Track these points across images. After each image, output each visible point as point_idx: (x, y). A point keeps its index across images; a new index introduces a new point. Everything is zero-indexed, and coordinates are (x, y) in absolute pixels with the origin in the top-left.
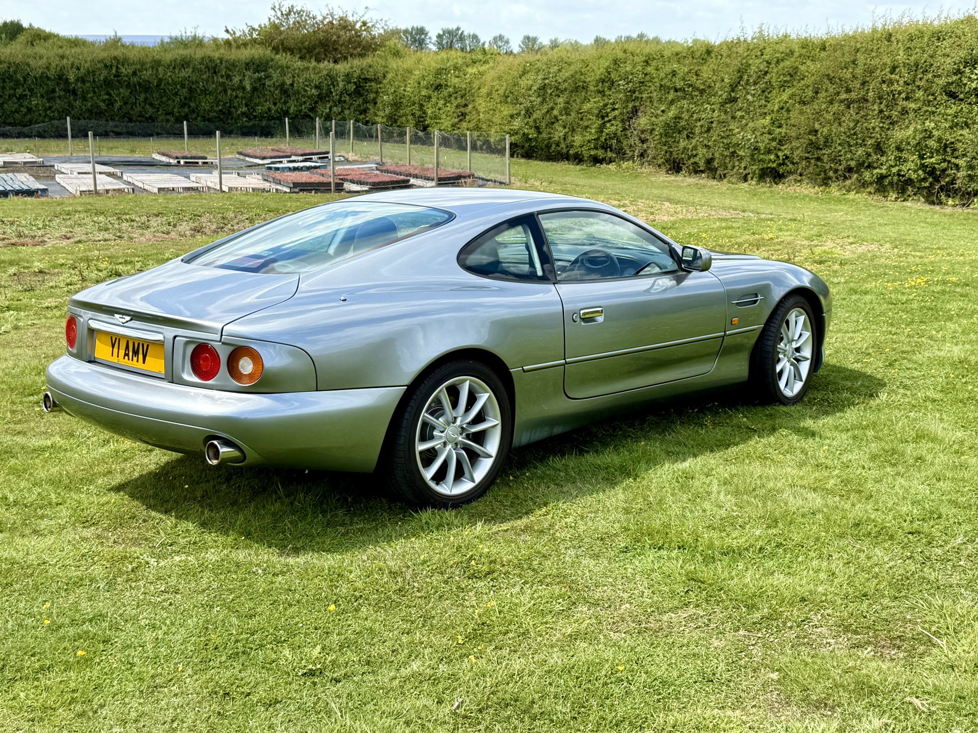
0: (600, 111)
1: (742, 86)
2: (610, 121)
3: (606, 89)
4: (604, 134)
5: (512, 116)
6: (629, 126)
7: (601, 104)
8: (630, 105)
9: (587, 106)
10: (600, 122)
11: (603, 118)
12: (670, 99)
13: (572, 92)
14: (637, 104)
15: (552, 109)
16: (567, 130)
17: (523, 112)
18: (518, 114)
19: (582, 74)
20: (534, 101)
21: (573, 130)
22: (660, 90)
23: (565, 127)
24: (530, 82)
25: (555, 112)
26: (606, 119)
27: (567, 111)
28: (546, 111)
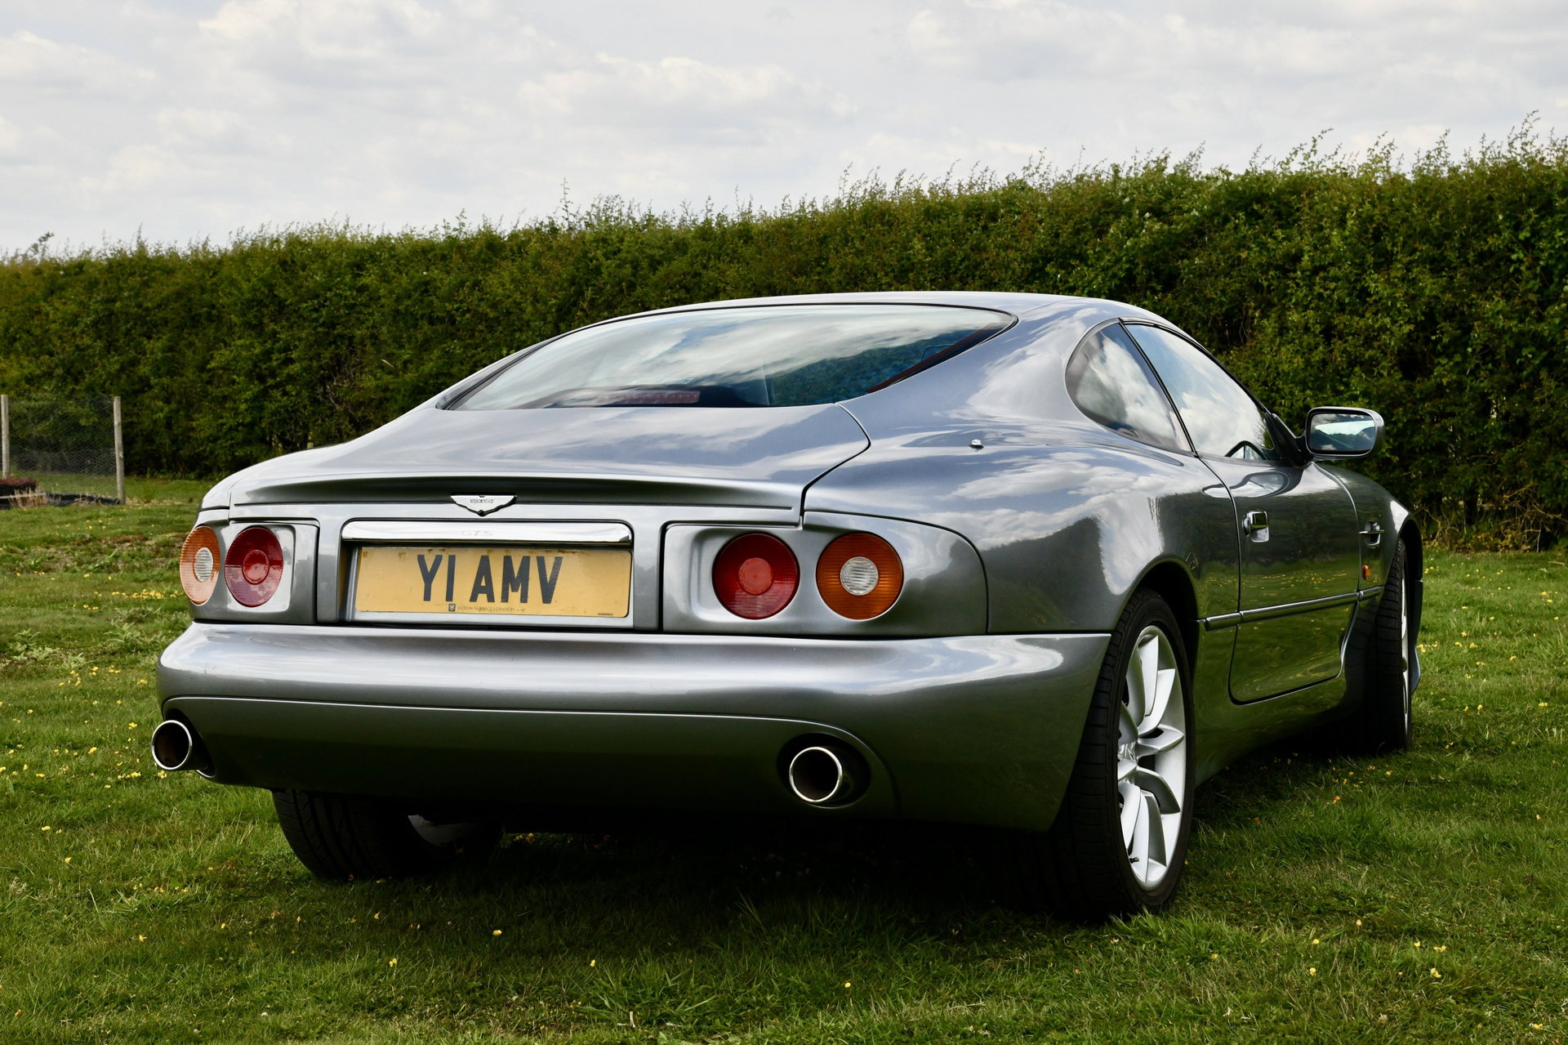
0: (255, 365)
1: (583, 310)
2: (277, 386)
3: (266, 321)
4: (266, 413)
5: (30, 380)
6: (325, 393)
7: (257, 351)
8: (327, 354)
9: (221, 357)
10: (256, 388)
11: (262, 379)
12: (420, 337)
13: (181, 327)
14: (344, 350)
15: (134, 363)
16: (174, 406)
17: (59, 371)
18: (49, 375)
19: (203, 290)
20: (89, 347)
21: (190, 405)
22: (395, 321)
23: (167, 401)
24: (73, 308)
25: (144, 370)
26: (270, 382)
27: (171, 366)
28: (117, 367)
